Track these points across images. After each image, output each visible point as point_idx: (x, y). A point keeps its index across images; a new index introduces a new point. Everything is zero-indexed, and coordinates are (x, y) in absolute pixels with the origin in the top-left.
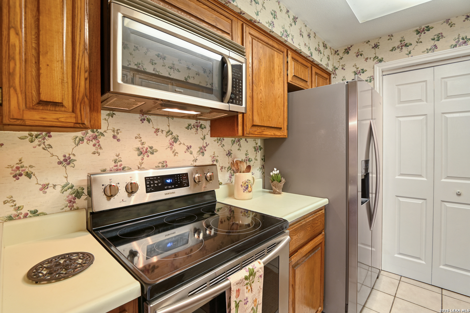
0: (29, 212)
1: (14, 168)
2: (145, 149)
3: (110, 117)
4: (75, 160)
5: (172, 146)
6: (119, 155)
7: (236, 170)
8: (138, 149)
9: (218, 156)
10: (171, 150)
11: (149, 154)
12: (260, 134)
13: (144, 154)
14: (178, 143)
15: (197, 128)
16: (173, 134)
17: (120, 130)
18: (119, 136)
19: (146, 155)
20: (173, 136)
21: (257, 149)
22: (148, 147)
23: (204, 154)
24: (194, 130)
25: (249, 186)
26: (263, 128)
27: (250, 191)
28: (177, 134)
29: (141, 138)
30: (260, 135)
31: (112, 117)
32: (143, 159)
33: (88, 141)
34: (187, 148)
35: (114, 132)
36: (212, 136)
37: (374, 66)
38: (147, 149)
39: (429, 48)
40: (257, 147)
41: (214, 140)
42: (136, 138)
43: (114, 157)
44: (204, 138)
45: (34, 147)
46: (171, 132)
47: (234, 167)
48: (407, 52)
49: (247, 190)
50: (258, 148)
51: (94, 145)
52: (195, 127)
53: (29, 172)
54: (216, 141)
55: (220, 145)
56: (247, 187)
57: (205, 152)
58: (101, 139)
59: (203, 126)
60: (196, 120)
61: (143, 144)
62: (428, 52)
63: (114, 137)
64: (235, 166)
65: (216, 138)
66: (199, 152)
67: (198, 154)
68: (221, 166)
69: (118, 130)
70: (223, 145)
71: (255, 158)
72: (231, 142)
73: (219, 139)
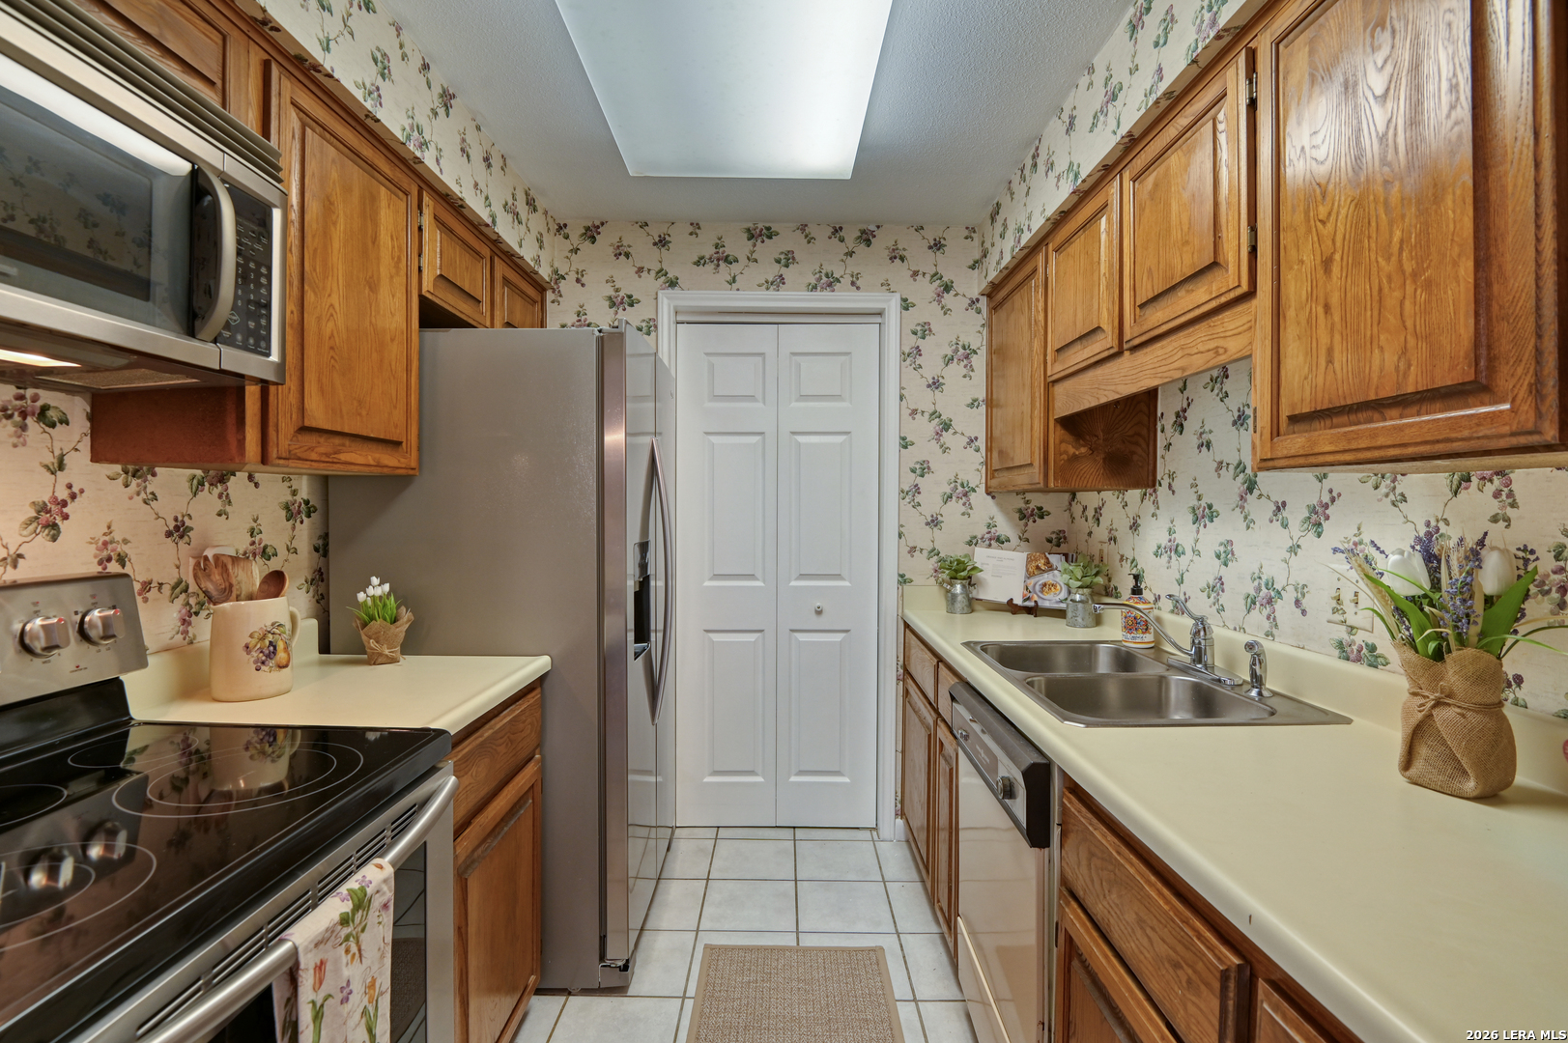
7: (217, 590)
9: (125, 541)
12: (327, 460)
15: (25, 418)
21: (295, 512)
23: (59, 532)
24: (5, 429)
25: (281, 646)
26: (337, 441)
27: (284, 662)
30: (327, 462)
36: (96, 458)
37: (657, 294)
39: (770, 279)
40: (296, 505)
41: (109, 473)
44: (61, 466)
47: (211, 581)
48: (729, 278)
49: (272, 663)
50: (299, 507)
52: (11, 417)
54: (120, 481)
55: (138, 494)
56: (271, 652)
57: (63, 525)
59: (52, 414)
60: (18, 388)
62: (768, 289)
64: (212, 577)
65: (117, 468)
66: (34, 525)
67: (25, 533)
68: (143, 577)
70: (153, 493)
71: (289, 544)
72: (187, 485)
73: (131, 470)
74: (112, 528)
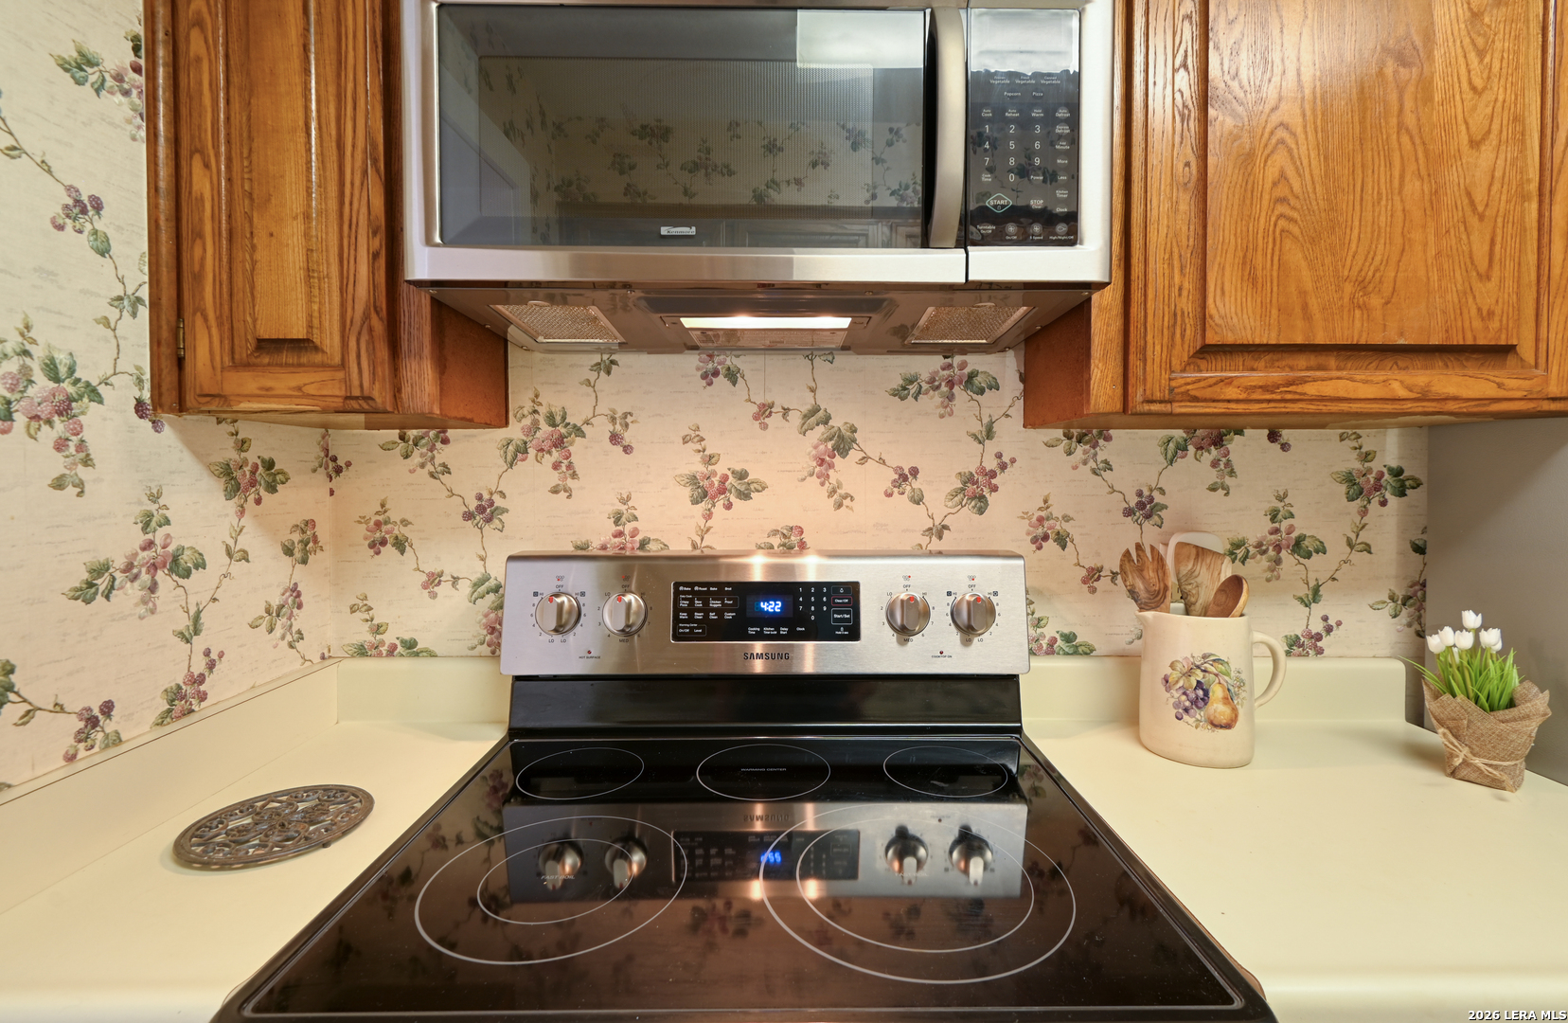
0: (398, 642)
1: (372, 523)
2: (716, 480)
3: (602, 373)
4: (505, 511)
5: (826, 470)
6: (629, 498)
7: (1148, 591)
8: (693, 480)
9: (1067, 518)
10: (822, 484)
11: (733, 499)
13: (713, 498)
14: (854, 455)
15: (952, 388)
16: (831, 423)
17: (631, 414)
18: (628, 437)
19: (722, 502)
20: (833, 430)
22: (729, 473)
23: (987, 504)
24: (932, 401)
25: (1217, 692)
27: (1224, 717)
28: (851, 422)
29: (702, 439)
31: (609, 373)
32: (708, 516)
33: (540, 454)
34: (897, 477)
35: (614, 424)
36: (1031, 421)
38: (725, 478)
41: (1046, 440)
42: (687, 442)
43: (613, 505)
44: (990, 433)
45: (410, 472)
46: (821, 413)
47: (1143, 578)
49: (1200, 715)
51: (556, 466)
52: (938, 387)
53: (400, 537)
54: (1061, 448)
55: (1085, 463)
56: (1200, 697)
57: (991, 498)
58: (577, 447)
59: (978, 380)
60: (945, 357)
61: (710, 460)
63: (615, 438)
64: (1145, 573)
65: (1059, 433)
66: (960, 496)
67: (950, 504)
68: (1089, 563)
69: (625, 415)
70: (1106, 462)
71: (1353, 536)
72: (1159, 450)
73: (1075, 434)
74: (1050, 502)
